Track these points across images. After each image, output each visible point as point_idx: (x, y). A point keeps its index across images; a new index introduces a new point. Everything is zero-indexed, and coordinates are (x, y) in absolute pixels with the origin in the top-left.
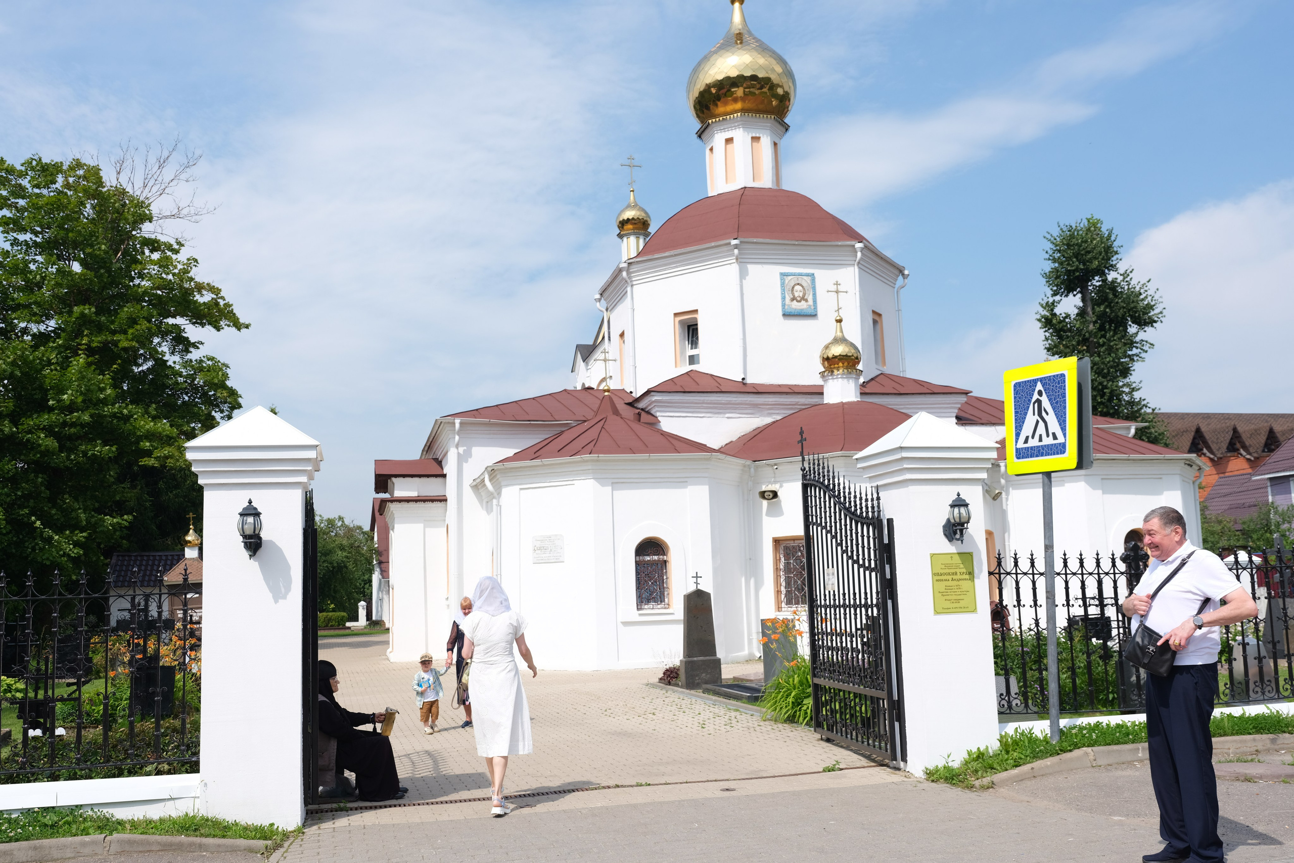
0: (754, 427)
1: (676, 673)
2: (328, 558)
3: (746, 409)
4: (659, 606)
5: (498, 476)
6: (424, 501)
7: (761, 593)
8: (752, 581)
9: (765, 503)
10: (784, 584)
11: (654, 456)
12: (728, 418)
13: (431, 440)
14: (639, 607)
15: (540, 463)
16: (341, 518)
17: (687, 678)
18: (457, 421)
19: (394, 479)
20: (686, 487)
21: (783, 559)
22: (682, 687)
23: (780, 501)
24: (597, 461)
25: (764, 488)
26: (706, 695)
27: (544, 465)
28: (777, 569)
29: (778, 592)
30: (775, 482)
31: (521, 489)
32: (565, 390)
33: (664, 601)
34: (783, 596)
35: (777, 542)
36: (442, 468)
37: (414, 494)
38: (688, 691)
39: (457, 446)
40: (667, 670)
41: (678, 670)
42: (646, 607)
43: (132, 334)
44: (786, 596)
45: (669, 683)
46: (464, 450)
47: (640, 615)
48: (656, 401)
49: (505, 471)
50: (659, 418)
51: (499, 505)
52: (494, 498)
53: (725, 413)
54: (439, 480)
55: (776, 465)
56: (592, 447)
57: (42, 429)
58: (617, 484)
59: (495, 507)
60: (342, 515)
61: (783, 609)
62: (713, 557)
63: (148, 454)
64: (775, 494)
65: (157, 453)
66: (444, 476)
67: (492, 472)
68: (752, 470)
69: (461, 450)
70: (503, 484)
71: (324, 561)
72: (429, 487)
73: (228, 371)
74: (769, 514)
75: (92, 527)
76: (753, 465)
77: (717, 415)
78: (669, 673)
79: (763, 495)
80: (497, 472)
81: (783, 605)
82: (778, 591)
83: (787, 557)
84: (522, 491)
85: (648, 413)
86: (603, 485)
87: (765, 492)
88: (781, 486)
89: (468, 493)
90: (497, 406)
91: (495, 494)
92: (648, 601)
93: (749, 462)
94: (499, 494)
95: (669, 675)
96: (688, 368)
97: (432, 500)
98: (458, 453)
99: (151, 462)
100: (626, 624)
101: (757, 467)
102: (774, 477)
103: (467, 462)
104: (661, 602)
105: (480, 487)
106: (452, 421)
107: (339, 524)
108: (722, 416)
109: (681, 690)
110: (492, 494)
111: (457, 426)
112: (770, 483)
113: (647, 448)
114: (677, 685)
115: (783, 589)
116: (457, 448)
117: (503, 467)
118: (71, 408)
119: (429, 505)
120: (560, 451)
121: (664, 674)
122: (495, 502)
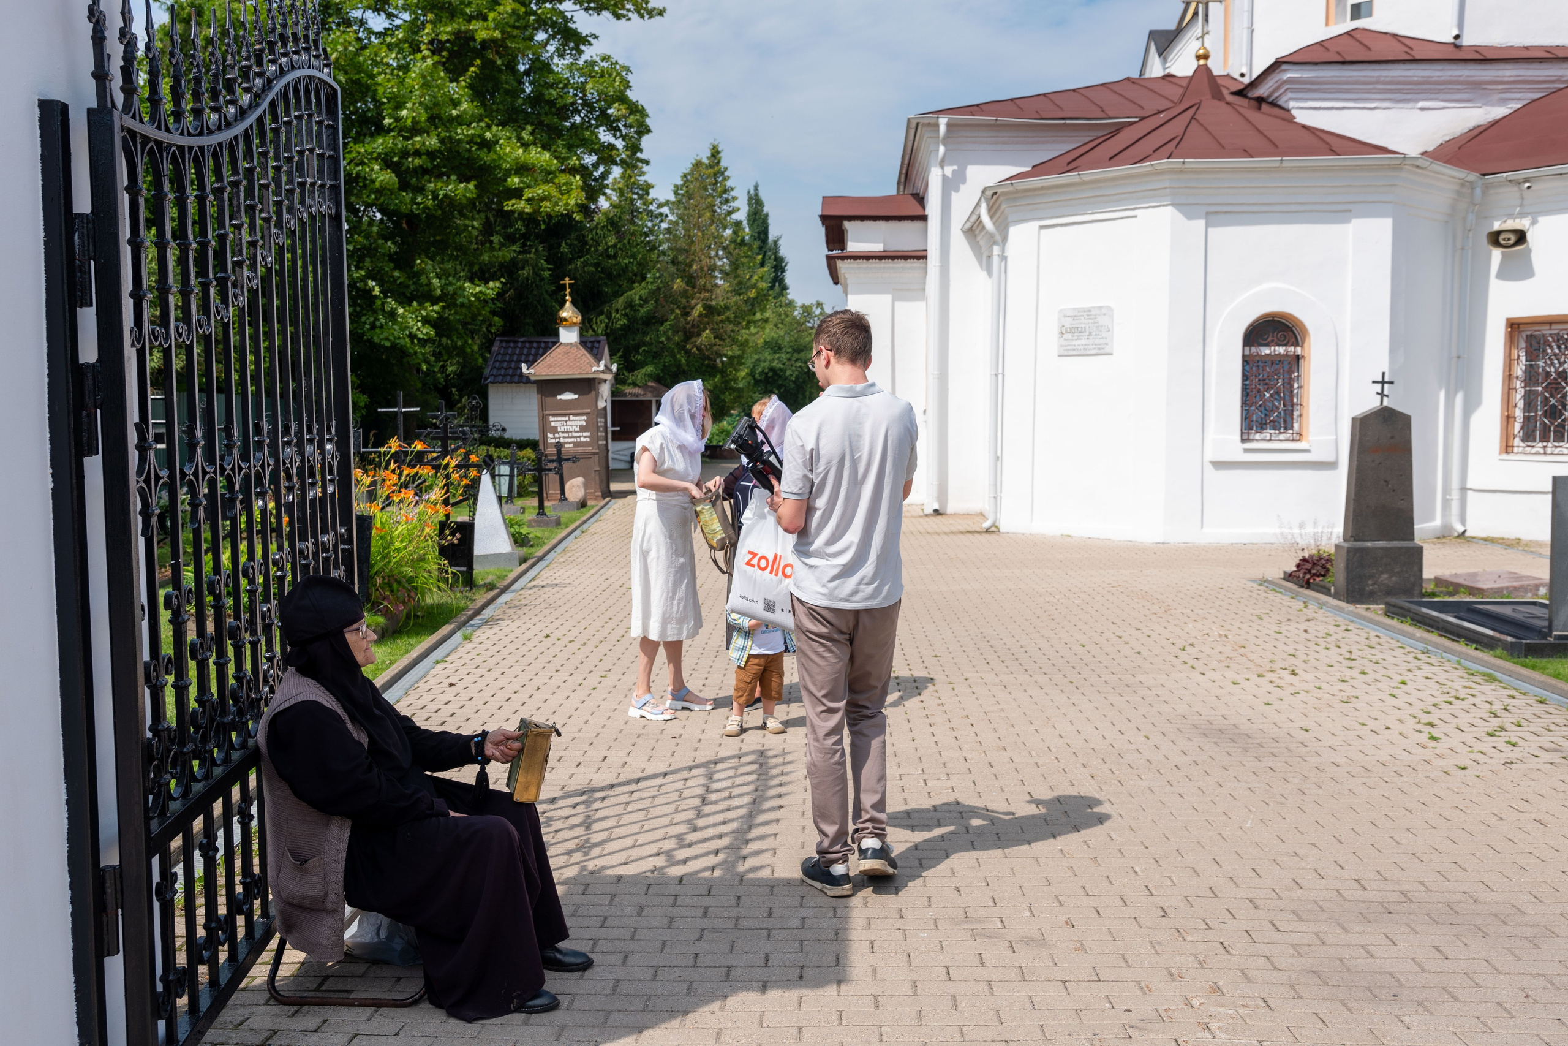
0: (1471, 124)
1: (1324, 567)
2: (802, 355)
3: (1458, 91)
4: (1282, 437)
5: (1003, 206)
6: (893, 258)
7: (1475, 419)
8: (1459, 399)
9: (1497, 254)
10: (1521, 404)
11: (1290, 161)
12: (1422, 109)
13: (906, 162)
14: (1245, 437)
15: (1076, 179)
16: (819, 304)
17: (1349, 580)
18: (943, 121)
19: (847, 224)
20: (1347, 221)
21: (1523, 359)
22: (1336, 596)
23: (1529, 251)
24: (1181, 171)
25: (1497, 226)
26: (1394, 622)
27: (1084, 183)
28: (1509, 377)
29: (1508, 419)
30: (1522, 215)
31: (1042, 227)
32: (1128, 79)
33: (1292, 428)
34: (1517, 427)
35: (1514, 327)
36: (924, 208)
37: (877, 247)
38: (1350, 608)
39: (942, 164)
40: (1304, 560)
41: (1329, 560)
42: (1258, 436)
43: (494, 20)
44: (1522, 428)
45: (1308, 585)
46: (954, 171)
47: (1246, 450)
48: (1290, 81)
49: (1015, 196)
50: (1294, 112)
51: (1004, 258)
52: (995, 243)
53: (1417, 101)
54: (917, 225)
55: (1527, 180)
56: (1174, 147)
57: (376, 159)
58: (1216, 216)
59: (996, 259)
60: (821, 301)
61: (1516, 450)
62: (1392, 351)
63: (517, 193)
64: (1521, 237)
65: (528, 194)
66: (924, 218)
67: (993, 197)
68: (1478, 191)
69: (949, 170)
70: (1010, 219)
71: (797, 360)
72: (900, 236)
73: (630, 77)
74: (1502, 275)
75: (448, 299)
76: (1480, 183)
77: (1401, 105)
78: (1308, 566)
79: (1495, 239)
80: (1001, 199)
81: (1517, 442)
82: (1508, 417)
83: (1531, 355)
84: (1043, 231)
85: (1274, 104)
86: (1190, 217)
87: (1499, 233)
88: (1534, 222)
89: (958, 242)
90: (1012, 100)
91: (998, 238)
92: (1262, 427)
93: (1472, 177)
94: (1005, 239)
95: (1309, 571)
96: (1349, 25)
97: (905, 257)
98: (944, 175)
99: (521, 205)
100: (1218, 465)
101: (1487, 187)
102: (1521, 205)
103: (957, 190)
104: (1286, 428)
105: (977, 232)
106: (933, 121)
107: (818, 312)
108: (1410, 105)
109: (1335, 602)
110: (992, 236)
111: (943, 129)
112: (1511, 216)
113: (1274, 148)
114: (1325, 591)
115: (1519, 413)
116: (942, 167)
117: (1011, 189)
118: (415, 130)
119: (900, 264)
120: (1113, 159)
121: (1298, 566)
122: (996, 250)
